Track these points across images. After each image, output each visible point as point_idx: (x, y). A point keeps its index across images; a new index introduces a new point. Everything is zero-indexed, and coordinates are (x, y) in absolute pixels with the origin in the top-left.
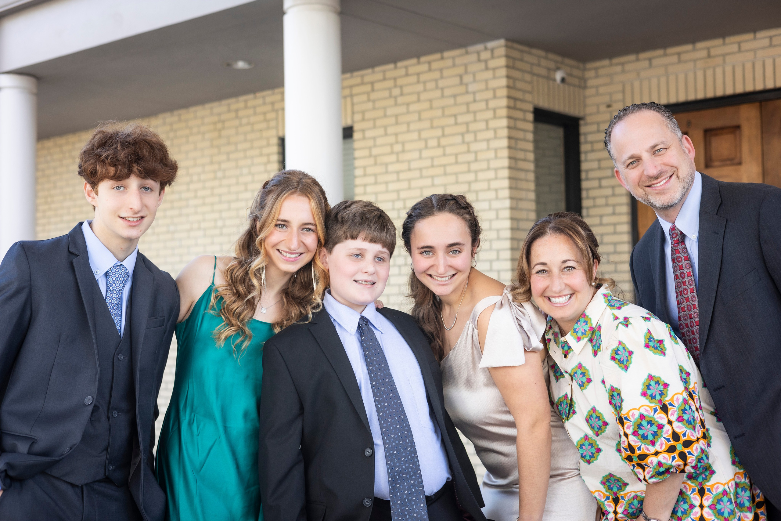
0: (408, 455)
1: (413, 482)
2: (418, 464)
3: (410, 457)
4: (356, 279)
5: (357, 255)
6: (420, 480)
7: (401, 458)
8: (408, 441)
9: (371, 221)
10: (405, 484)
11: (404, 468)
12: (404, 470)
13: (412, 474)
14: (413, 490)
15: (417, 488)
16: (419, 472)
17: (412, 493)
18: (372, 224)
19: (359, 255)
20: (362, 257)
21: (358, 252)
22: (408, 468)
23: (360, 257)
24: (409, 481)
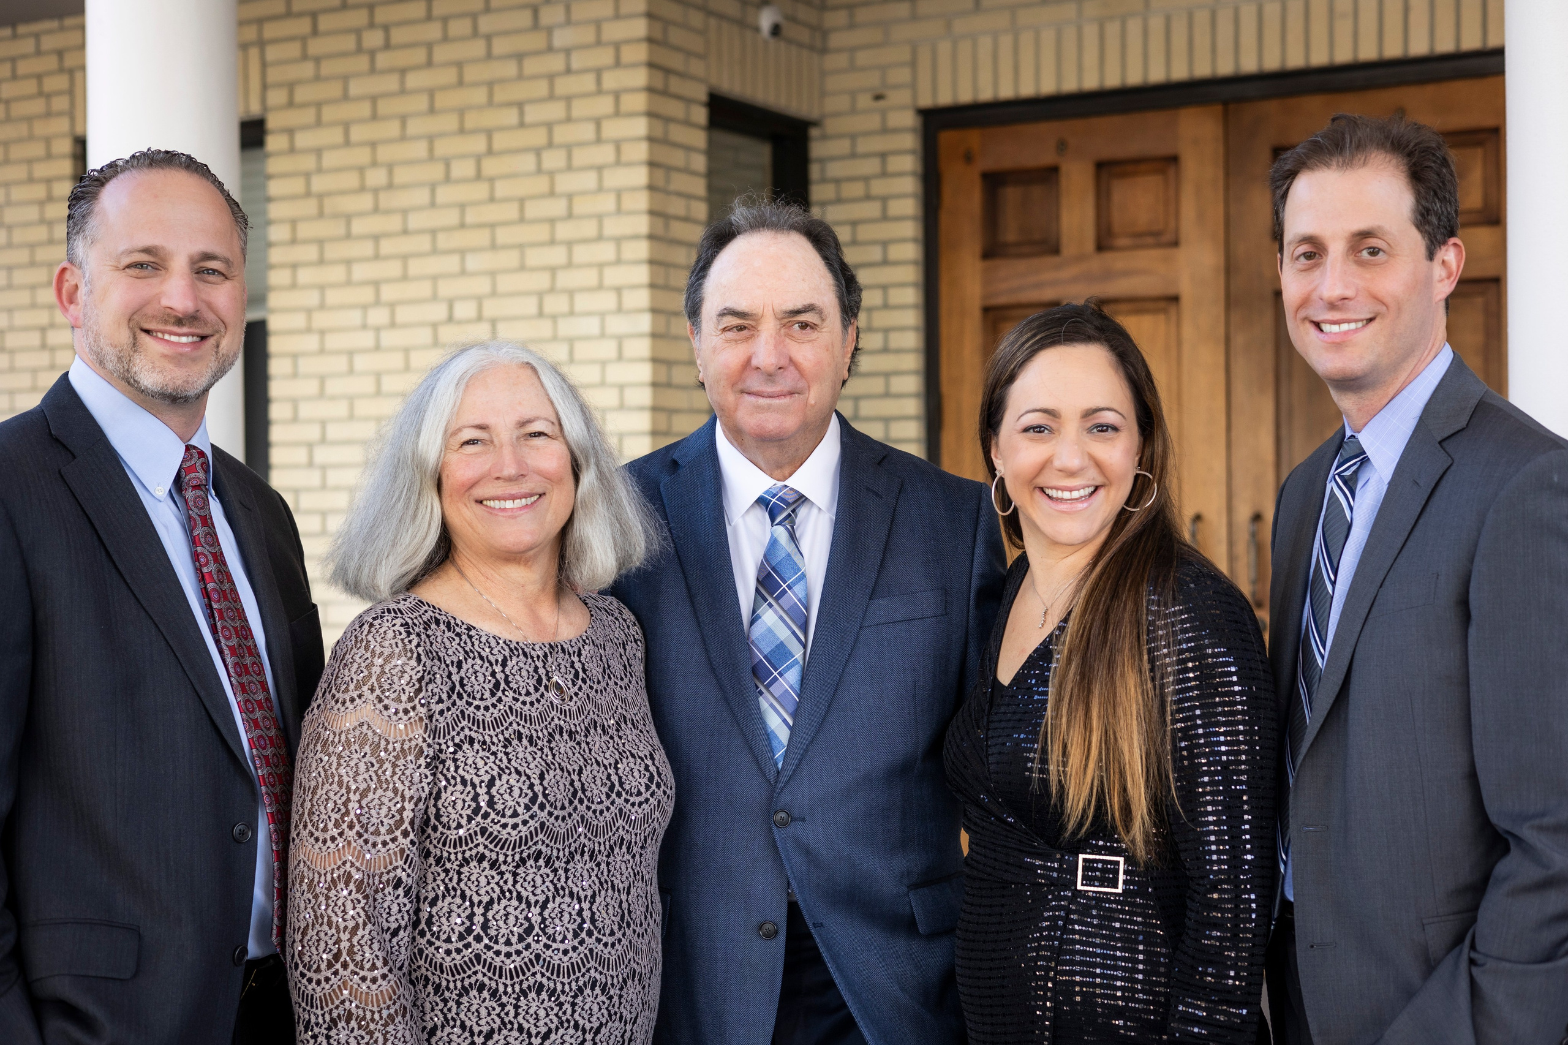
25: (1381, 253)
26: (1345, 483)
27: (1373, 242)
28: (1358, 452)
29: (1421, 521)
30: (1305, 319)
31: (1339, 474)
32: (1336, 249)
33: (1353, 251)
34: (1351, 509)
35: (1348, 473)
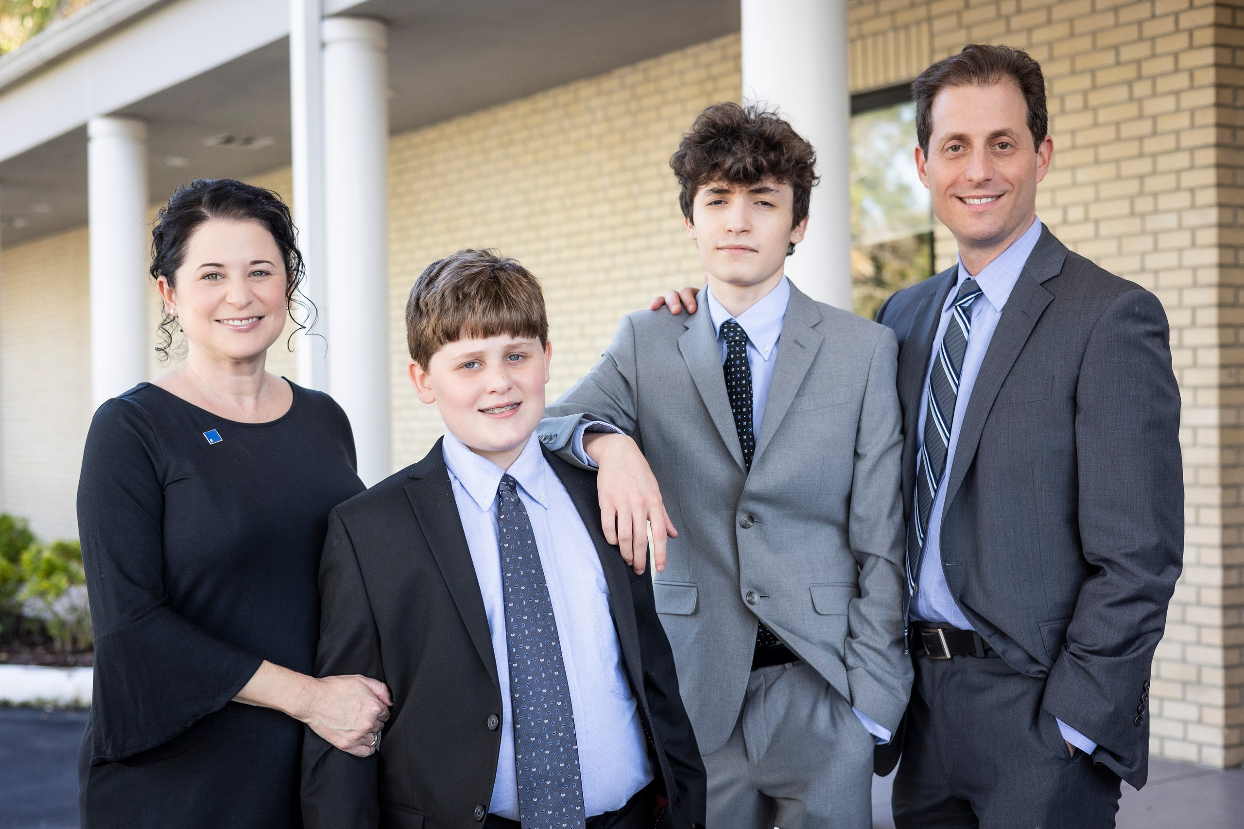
0: (559, 746)
1: (564, 795)
2: (576, 763)
3: (562, 750)
4: (483, 406)
5: (469, 365)
6: (578, 794)
7: (544, 751)
9: (474, 299)
10: (549, 798)
11: (548, 768)
12: (548, 772)
13: (563, 781)
14: (564, 810)
15: (572, 806)
16: (577, 778)
17: (562, 815)
18: (477, 305)
19: (474, 363)
20: (481, 365)
21: (470, 360)
22: (555, 769)
23: (476, 365)
24: (557, 793)
25: (1009, 146)
26: (964, 312)
27: (1005, 139)
28: (975, 289)
29: (1032, 339)
30: (952, 195)
31: (960, 306)
32: (979, 144)
33: (990, 145)
34: (968, 331)
35: (966, 305)
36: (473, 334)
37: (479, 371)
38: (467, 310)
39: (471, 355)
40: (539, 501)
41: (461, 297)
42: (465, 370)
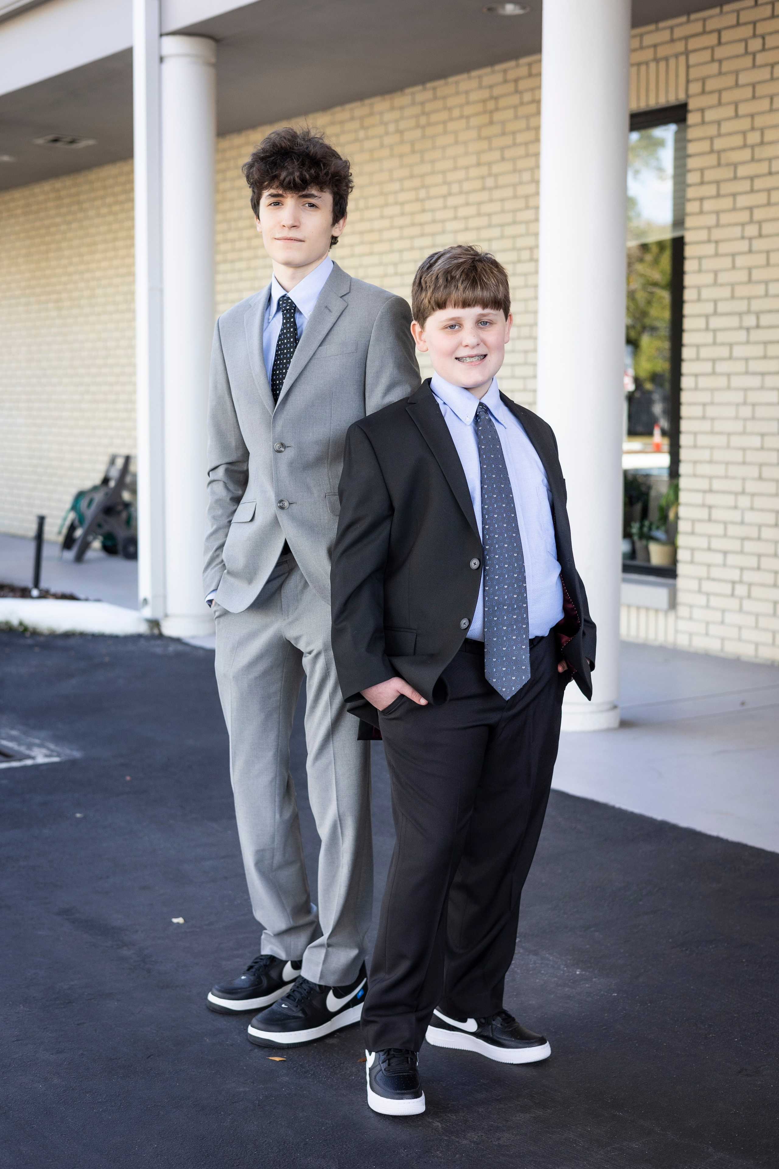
0: (514, 583)
1: (516, 616)
2: (525, 595)
3: (516, 586)
4: (458, 356)
5: (452, 327)
6: (525, 616)
7: (504, 586)
8: (516, 565)
9: (458, 280)
10: (505, 618)
11: (506, 597)
12: (506, 600)
13: (515, 607)
14: (515, 627)
15: (521, 625)
16: (525, 605)
17: (513, 630)
18: (459, 285)
19: (455, 325)
20: (460, 327)
21: (452, 323)
22: (511, 598)
23: (457, 327)
24: (511, 615)
36: (456, 305)
37: (459, 331)
38: (453, 288)
39: (453, 319)
40: (502, 422)
41: (449, 279)
42: (449, 330)
